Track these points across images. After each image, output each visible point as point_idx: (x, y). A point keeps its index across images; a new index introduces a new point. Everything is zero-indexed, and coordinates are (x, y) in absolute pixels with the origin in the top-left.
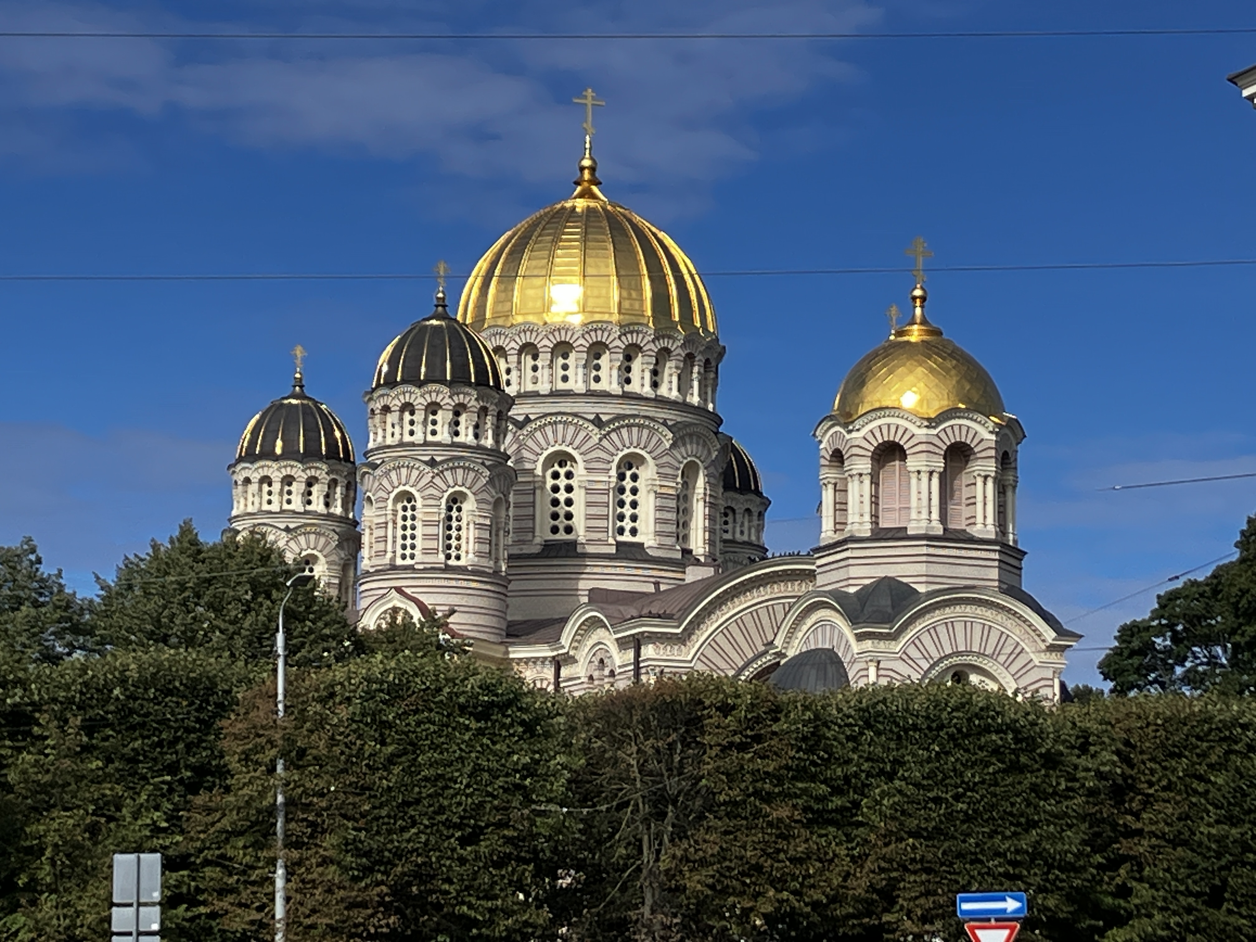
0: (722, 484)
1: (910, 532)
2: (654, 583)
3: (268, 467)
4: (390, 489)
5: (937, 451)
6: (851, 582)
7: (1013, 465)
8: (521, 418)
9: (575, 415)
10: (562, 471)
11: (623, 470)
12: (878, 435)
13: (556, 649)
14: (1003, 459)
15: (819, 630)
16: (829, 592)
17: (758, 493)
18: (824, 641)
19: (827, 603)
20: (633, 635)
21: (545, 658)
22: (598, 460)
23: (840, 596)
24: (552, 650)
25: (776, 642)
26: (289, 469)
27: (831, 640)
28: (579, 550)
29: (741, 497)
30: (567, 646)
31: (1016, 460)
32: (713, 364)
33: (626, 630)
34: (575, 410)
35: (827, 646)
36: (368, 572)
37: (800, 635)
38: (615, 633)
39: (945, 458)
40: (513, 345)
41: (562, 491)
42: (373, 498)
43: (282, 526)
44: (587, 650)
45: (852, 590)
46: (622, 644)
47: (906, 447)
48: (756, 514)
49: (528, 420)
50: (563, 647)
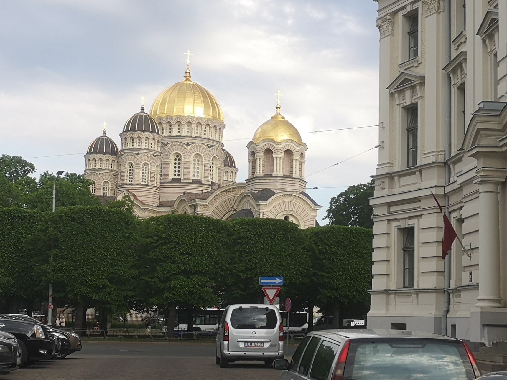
0: (224, 163)
1: (273, 175)
2: (202, 190)
3: (95, 156)
4: (126, 161)
5: (282, 152)
6: (256, 189)
7: (304, 157)
8: (166, 143)
9: (181, 142)
10: (177, 159)
11: (195, 158)
12: (265, 147)
13: (172, 209)
14: (301, 155)
15: (247, 203)
16: (250, 193)
17: (235, 167)
18: (248, 207)
19: (248, 195)
20: (194, 204)
21: (170, 211)
22: (188, 155)
23: (253, 194)
24: (171, 209)
25: (234, 207)
26: (101, 157)
27: (250, 206)
28: (182, 181)
29: (230, 168)
30: (176, 208)
31: (305, 155)
32: (222, 129)
33: (192, 203)
34: (182, 141)
35: (248, 208)
36: (119, 185)
37: (241, 205)
38: (189, 204)
39: (284, 154)
40: (164, 122)
41: (177, 164)
42: (121, 164)
43: (99, 173)
44: (181, 209)
45: (256, 192)
46: (191, 207)
47: (273, 150)
48: (234, 173)
49: (168, 143)
50: (174, 208)
